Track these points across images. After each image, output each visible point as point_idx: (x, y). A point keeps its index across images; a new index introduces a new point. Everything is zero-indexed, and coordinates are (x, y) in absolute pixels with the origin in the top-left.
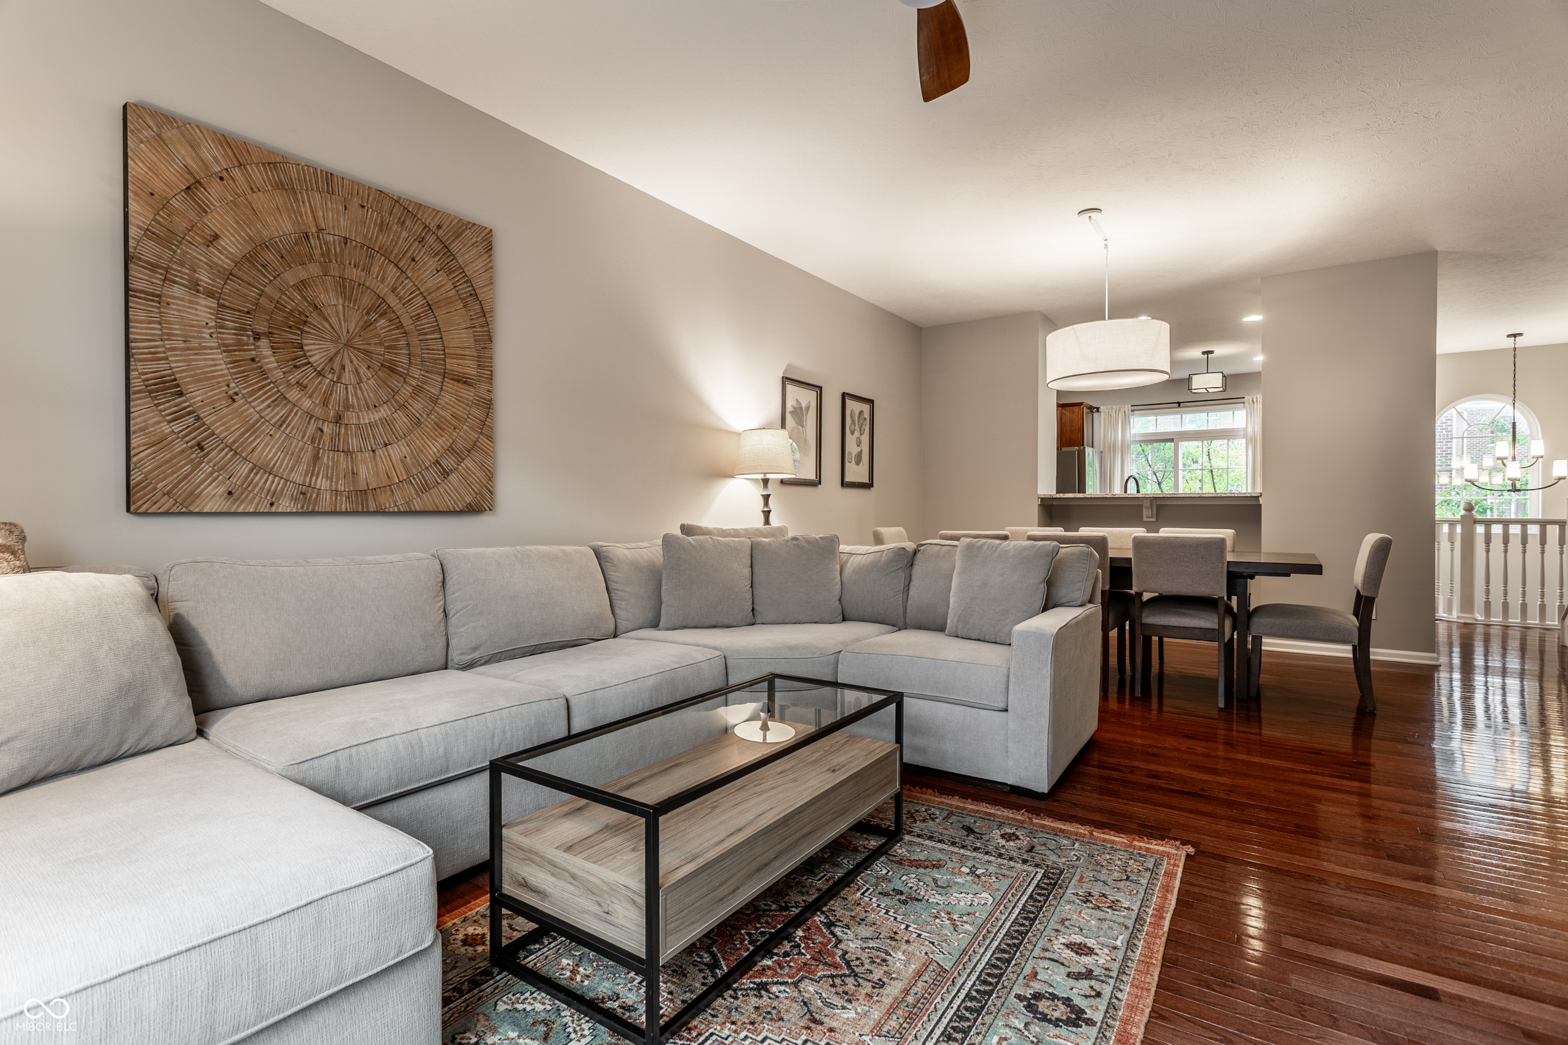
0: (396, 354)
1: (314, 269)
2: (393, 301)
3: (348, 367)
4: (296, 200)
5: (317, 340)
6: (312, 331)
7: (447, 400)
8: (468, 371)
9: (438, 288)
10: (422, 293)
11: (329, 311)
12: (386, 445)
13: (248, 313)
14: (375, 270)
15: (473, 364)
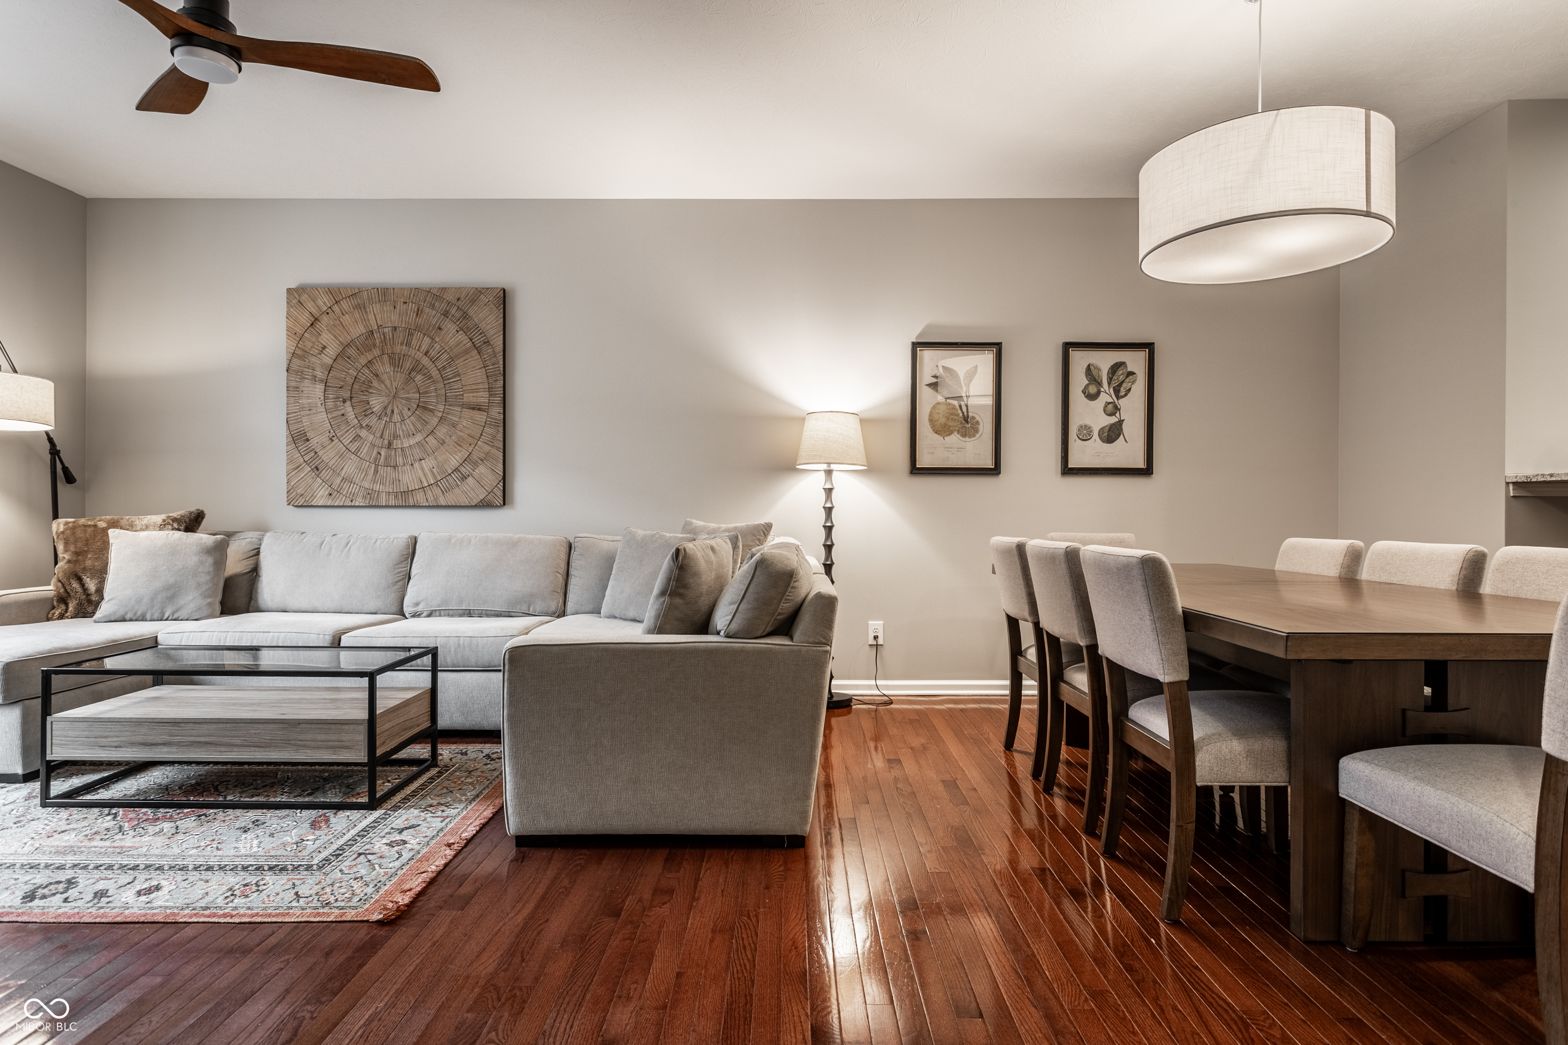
0: (428, 397)
1: (376, 352)
2: (425, 361)
3: (396, 411)
4: (366, 312)
5: (377, 396)
6: (375, 392)
7: (464, 424)
8: (481, 400)
9: (458, 345)
10: (446, 351)
11: (385, 377)
12: (421, 460)
13: (340, 388)
14: (414, 342)
15: (486, 394)
